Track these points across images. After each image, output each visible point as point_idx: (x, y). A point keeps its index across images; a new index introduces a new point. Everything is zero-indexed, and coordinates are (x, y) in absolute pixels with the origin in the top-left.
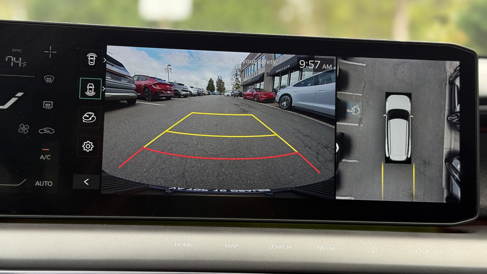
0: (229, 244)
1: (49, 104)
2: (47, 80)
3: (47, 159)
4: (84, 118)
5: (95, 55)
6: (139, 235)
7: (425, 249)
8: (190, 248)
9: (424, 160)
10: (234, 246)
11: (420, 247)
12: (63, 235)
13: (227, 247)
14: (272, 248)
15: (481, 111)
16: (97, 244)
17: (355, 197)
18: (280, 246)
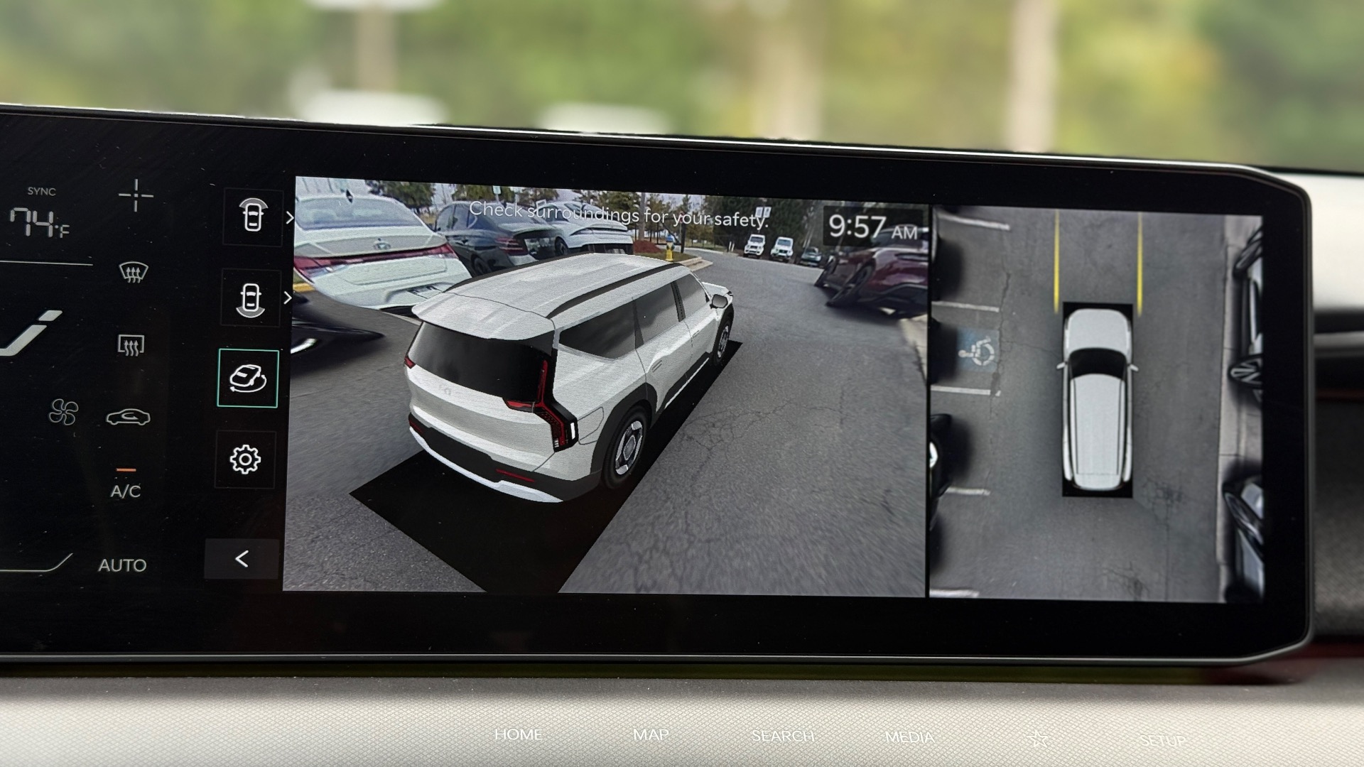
0: (645, 731)
1: (134, 343)
2: (126, 276)
3: (131, 497)
4: (234, 380)
5: (261, 205)
6: (393, 707)
7: (1174, 735)
8: (538, 744)
9: (1165, 486)
10: (657, 736)
11: (1160, 729)
12: (183, 713)
13: (637, 737)
14: (761, 739)
15: (1319, 350)
16: (280, 736)
17: (981, 591)
18: (783, 732)
